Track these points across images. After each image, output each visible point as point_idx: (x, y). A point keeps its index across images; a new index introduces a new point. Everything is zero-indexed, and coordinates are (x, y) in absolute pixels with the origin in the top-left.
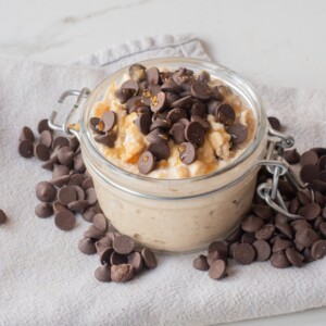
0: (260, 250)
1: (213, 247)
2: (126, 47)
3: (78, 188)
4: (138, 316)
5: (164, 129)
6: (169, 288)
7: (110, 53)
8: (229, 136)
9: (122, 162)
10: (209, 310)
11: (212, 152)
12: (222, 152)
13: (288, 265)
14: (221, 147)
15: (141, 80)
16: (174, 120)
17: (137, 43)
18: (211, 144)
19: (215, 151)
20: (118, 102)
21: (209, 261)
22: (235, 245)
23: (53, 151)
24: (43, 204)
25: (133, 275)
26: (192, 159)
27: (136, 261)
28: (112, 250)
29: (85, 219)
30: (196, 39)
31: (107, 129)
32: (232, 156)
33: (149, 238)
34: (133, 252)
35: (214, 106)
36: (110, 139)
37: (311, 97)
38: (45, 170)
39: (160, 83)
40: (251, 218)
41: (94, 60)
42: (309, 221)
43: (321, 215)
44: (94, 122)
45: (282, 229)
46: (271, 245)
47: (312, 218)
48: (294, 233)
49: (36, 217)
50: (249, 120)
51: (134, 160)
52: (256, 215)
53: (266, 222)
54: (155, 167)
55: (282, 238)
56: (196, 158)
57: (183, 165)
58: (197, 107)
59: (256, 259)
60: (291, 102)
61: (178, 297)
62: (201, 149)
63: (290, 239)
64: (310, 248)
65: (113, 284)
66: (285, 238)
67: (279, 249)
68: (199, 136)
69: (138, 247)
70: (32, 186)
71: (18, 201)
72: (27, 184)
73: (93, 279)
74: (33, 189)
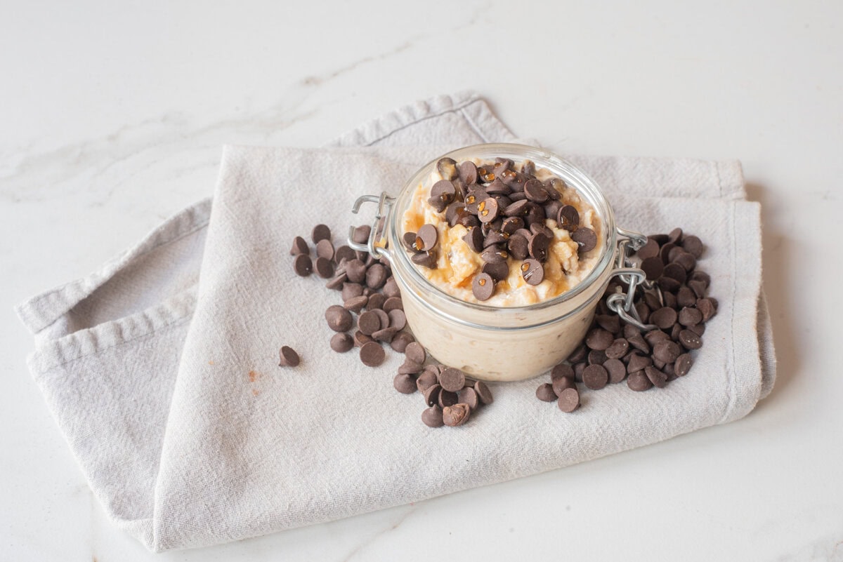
0: (613, 371)
1: (557, 371)
2: (395, 117)
3: (380, 311)
4: (486, 466)
5: (500, 245)
6: (517, 430)
7: (377, 126)
8: (576, 245)
9: (451, 286)
10: (567, 450)
11: (560, 267)
12: (570, 265)
13: (649, 385)
14: (569, 259)
15: (453, 178)
16: (511, 231)
17: (409, 111)
18: (557, 256)
19: (562, 265)
20: (434, 211)
21: (557, 391)
22: (582, 366)
23: (336, 265)
24: (342, 336)
25: (471, 416)
26: (541, 279)
27: (471, 398)
28: (439, 388)
29: (394, 349)
30: (480, 99)
31: (427, 247)
32: (580, 268)
33: (480, 368)
34: (465, 387)
35: (553, 208)
36: (431, 261)
37: (635, 168)
38: (331, 290)
39: (480, 182)
40: (598, 334)
41: (359, 136)
42: (664, 330)
43: (677, 321)
44: (410, 238)
45: (637, 343)
46: (626, 364)
47: (668, 326)
48: (651, 348)
49: (333, 352)
50: (595, 221)
51: (465, 284)
52: (603, 329)
53: (615, 336)
54: (495, 292)
55: (638, 354)
56: (544, 278)
57: (529, 286)
58: (536, 213)
59: (609, 381)
60: (612, 175)
61: (528, 438)
62: (547, 265)
63: (648, 354)
64: (673, 364)
65: (446, 429)
66: (641, 354)
67: (636, 369)
68: (543, 248)
69: (470, 381)
70: (319, 313)
71: (308, 334)
72: (313, 311)
73: (421, 424)
74: (322, 316)
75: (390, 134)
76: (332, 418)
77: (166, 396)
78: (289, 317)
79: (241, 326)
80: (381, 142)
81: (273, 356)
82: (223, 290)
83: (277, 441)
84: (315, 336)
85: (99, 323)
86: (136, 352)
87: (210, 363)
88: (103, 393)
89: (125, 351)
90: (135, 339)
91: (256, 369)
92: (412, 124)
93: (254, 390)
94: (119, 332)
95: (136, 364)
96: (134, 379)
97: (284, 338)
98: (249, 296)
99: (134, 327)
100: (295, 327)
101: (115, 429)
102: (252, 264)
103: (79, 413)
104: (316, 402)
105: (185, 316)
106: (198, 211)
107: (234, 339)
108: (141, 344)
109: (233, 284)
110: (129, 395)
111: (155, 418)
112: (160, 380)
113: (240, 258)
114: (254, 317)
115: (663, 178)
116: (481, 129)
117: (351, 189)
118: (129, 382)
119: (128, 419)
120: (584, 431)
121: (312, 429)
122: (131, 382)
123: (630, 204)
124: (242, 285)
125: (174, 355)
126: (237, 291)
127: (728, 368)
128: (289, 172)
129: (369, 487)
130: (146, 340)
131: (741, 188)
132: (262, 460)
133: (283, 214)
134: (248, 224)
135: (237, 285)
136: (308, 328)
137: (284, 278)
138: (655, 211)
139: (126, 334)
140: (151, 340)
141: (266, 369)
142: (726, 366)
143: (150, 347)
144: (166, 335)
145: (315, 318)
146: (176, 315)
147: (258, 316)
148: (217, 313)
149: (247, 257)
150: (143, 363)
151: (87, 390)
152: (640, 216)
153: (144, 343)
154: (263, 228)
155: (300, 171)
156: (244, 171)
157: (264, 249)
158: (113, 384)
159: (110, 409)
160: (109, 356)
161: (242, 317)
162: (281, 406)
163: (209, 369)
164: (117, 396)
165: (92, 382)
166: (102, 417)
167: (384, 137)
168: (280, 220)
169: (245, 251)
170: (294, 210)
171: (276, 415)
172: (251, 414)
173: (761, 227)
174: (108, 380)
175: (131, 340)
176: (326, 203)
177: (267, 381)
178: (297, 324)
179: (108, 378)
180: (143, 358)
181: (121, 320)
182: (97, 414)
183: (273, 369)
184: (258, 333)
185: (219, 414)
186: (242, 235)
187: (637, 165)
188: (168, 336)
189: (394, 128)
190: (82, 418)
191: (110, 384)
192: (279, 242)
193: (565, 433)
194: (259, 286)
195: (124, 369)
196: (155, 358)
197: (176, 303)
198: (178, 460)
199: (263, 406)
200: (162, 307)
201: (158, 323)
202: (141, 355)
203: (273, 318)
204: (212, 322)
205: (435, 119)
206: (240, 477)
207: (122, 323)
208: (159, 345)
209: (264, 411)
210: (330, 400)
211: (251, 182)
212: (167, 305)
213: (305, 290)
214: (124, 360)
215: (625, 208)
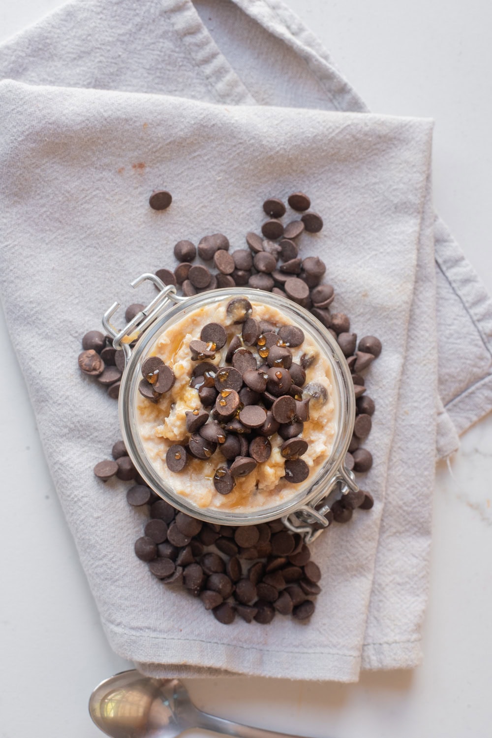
4: (38, 391)
6: (76, 419)
10: (57, 467)
21: (120, 460)
70: (221, 228)
71: (195, 218)
72: (222, 221)
73: (87, 330)
74: (218, 230)
75: (457, 295)
76: (97, 245)
77: (129, 85)
78: (212, 198)
79: (195, 151)
80: (447, 286)
81: (165, 184)
82: (232, 130)
83: (67, 195)
84: (193, 225)
85: (197, 10)
86: (173, 51)
87: (145, 124)
88: (123, 24)
89: (171, 40)
90: (186, 48)
91: (148, 169)
92: (471, 317)
93: (123, 169)
94: (192, 31)
95: (158, 53)
96: (142, 53)
97: (187, 195)
98: (231, 156)
99: (201, 46)
100: (201, 205)
101: (83, 40)
102: (271, 158)
103: (99, 4)
104: (114, 229)
105: (220, 95)
106: (348, 97)
107: (178, 146)
108: (182, 55)
109: (241, 139)
110: (125, 49)
111: (103, 76)
112: (145, 78)
113: (275, 145)
114: (208, 163)
115: (399, 584)
116: (473, 393)
117: (376, 255)
118: (139, 48)
119: (98, 50)
120: (75, 483)
121: (83, 227)
122: (140, 50)
123: (362, 547)
124: (242, 149)
125: (175, 88)
126: (233, 144)
127: (147, 630)
128: (395, 190)
129: (12, 282)
130: (188, 59)
131: (380, 666)
132: (45, 182)
133: (343, 185)
134: (323, 151)
135: (241, 143)
136: (202, 218)
137: (260, 190)
138: (354, 573)
139: (188, 40)
140: (189, 64)
141: (149, 179)
142: (149, 628)
143: (181, 64)
144: (197, 79)
145: (213, 224)
146: (220, 86)
147: (209, 167)
148: (204, 127)
149: (278, 152)
150: (160, 59)
151: (124, 9)
152: (348, 557)
153: (184, 58)
154: (323, 166)
155: (395, 202)
156: (396, 142)
157: (294, 168)
158: (135, 33)
159: (107, 34)
160: (162, 25)
161: (205, 151)
162: (107, 196)
163: (138, 124)
164: (122, 38)
165: (132, 13)
166: (96, 27)
167: (453, 289)
168: (335, 183)
169: (285, 149)
170: (349, 196)
171: (98, 192)
172: (96, 168)
173: (318, 681)
174: (138, 27)
175: (184, 45)
176: (359, 230)
177: (135, 181)
178: (205, 207)
179: (140, 27)
180: (166, 58)
181: (205, 32)
182: (99, 21)
183: (150, 186)
184: (189, 169)
185: (89, 137)
186: (308, 144)
187: (417, 558)
188: (195, 81)
189: (464, 299)
190: (93, 8)
191: (134, 30)
192: (307, 182)
193: (72, 465)
194: (246, 166)
195: (152, 41)
196: (169, 70)
197: (233, 85)
198: (34, 102)
199: (106, 179)
200: (227, 72)
201: (208, 69)
202: (170, 56)
203: (209, 182)
204: (193, 122)
205: (480, 343)
206: (23, 163)
207: (202, 33)
208: (185, 73)
209: (100, 180)
210: (117, 244)
211: (384, 151)
212: (230, 76)
213: (248, 212)
214: (161, 40)
215: (357, 542)
